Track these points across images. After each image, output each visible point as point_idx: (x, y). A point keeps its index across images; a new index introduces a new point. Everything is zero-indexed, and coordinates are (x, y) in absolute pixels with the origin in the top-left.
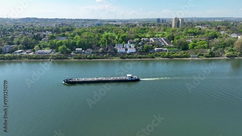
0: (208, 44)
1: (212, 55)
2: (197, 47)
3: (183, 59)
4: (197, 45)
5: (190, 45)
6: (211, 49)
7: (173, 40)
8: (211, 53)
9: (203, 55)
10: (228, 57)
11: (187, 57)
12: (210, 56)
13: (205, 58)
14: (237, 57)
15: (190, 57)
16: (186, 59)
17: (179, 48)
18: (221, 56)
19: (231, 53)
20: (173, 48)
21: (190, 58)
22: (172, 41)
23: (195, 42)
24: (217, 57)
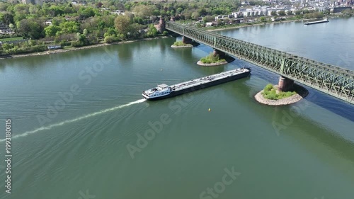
0: (78, 25)
1: (85, 42)
2: (61, 32)
3: (34, 54)
4: (60, 30)
5: (47, 30)
6: (81, 33)
7: (13, 23)
8: (82, 39)
9: (69, 44)
10: (108, 42)
11: (40, 51)
12: (82, 43)
13: (73, 48)
14: (121, 41)
15: (47, 50)
16: (39, 54)
17: (26, 37)
18: (99, 43)
19: (112, 36)
20: (13, 37)
21: (47, 53)
22: (11, 25)
23: (57, 24)
24: (94, 44)
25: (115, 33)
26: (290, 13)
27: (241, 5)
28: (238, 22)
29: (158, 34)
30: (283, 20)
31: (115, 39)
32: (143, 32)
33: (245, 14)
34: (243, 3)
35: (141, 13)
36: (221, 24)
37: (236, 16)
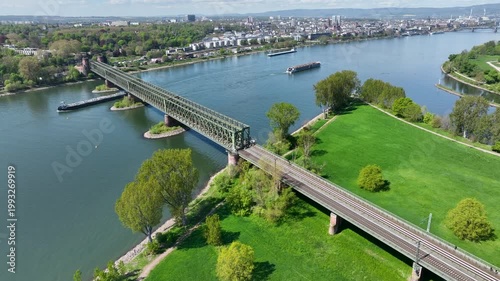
25: (21, 79)
26: (263, 42)
27: (213, 31)
28: (191, 56)
29: (81, 77)
30: (248, 51)
31: (21, 86)
32: (61, 76)
33: (208, 45)
34: (216, 29)
35: (60, 52)
36: (168, 61)
37: (194, 48)
